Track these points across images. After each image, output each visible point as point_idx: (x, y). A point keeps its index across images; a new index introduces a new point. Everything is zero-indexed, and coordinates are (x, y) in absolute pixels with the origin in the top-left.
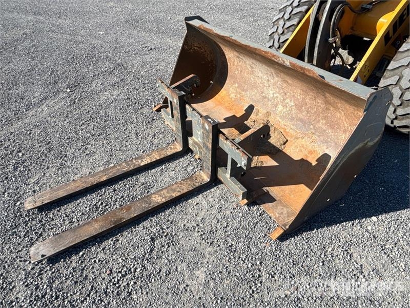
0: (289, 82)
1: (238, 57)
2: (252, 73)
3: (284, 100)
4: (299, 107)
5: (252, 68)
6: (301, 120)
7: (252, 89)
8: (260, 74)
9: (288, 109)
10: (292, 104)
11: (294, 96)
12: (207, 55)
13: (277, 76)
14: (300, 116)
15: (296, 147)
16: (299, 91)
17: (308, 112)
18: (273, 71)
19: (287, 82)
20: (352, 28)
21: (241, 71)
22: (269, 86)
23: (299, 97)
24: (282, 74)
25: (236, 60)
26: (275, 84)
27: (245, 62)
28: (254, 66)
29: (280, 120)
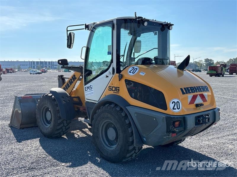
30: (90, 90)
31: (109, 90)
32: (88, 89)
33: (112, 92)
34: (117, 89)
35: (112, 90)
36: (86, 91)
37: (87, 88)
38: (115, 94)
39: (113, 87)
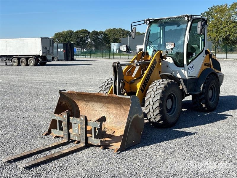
0: (110, 107)
1: (86, 104)
2: (93, 110)
3: (110, 116)
4: (116, 117)
5: (93, 107)
6: (118, 122)
7: (94, 117)
8: (97, 109)
9: (112, 120)
10: (113, 117)
11: (113, 113)
12: (69, 107)
13: (105, 106)
14: (117, 120)
15: (119, 132)
16: (114, 110)
17: (120, 117)
18: (102, 104)
19: (109, 107)
20: (130, 89)
21: (88, 111)
22: (102, 113)
23: (115, 113)
24: (106, 104)
25: (85, 106)
26: (104, 111)
27: (89, 106)
28: (94, 106)
29: (110, 125)
30: (192, 68)
31: (204, 66)
32: (191, 68)
33: (206, 67)
34: (209, 64)
35: (206, 65)
36: (189, 70)
37: (189, 68)
38: (208, 67)
39: (207, 63)
